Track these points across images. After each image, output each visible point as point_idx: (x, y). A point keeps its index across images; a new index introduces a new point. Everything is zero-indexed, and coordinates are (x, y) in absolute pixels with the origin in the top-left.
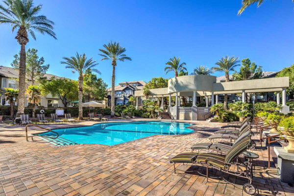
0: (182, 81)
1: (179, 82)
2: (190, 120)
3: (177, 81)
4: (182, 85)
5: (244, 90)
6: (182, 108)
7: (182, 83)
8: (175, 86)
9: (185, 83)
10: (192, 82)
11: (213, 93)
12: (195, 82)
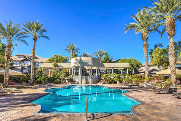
0: (85, 60)
1: (82, 60)
2: (89, 83)
3: (81, 59)
4: (84, 62)
5: (113, 68)
6: (84, 76)
7: (85, 61)
8: (79, 62)
9: (86, 61)
10: (91, 61)
11: (99, 68)
12: (92, 61)
